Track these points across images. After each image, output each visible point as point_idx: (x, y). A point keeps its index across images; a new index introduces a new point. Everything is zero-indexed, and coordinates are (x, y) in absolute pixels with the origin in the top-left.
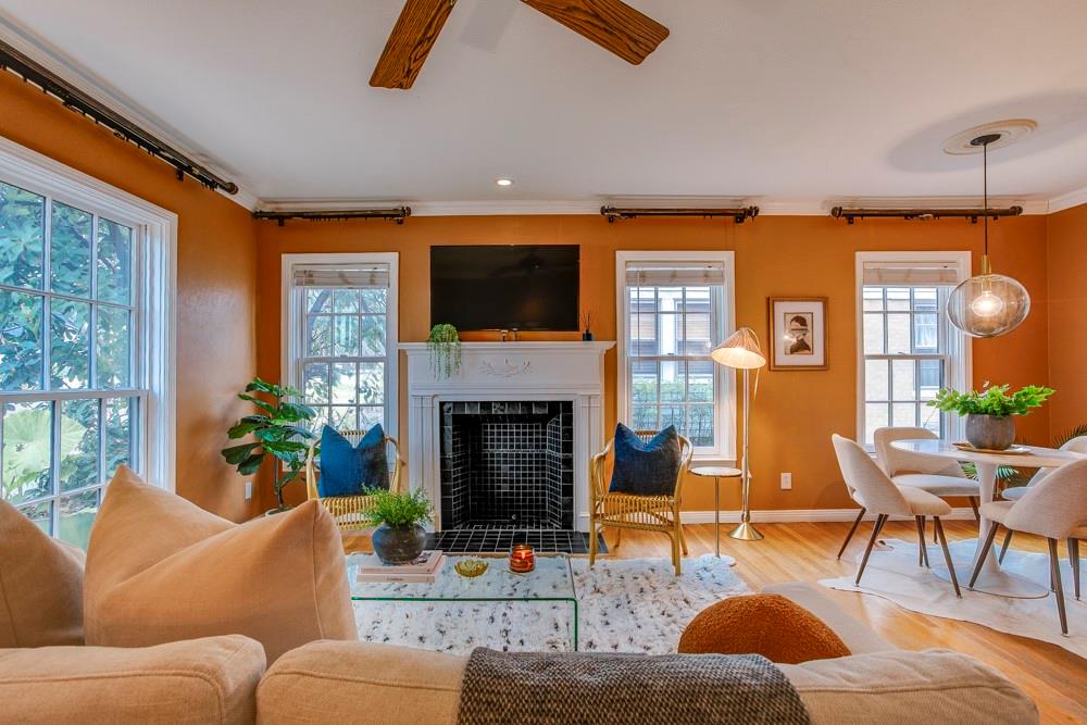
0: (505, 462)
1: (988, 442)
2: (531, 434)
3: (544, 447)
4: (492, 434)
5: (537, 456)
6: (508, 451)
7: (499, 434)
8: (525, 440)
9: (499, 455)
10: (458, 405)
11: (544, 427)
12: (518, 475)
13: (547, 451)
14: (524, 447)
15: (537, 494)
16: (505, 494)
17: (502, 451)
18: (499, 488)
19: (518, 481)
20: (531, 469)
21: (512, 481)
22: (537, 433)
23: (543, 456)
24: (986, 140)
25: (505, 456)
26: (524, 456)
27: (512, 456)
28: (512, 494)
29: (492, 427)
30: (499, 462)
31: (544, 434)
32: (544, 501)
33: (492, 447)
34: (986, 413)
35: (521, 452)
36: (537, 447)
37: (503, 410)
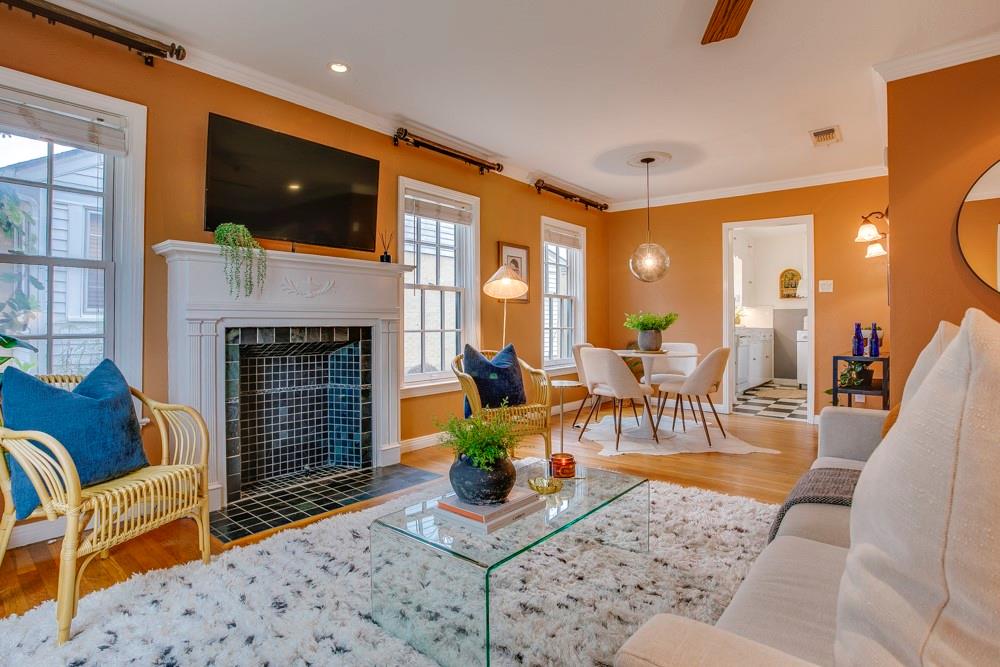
0: (284, 404)
1: (654, 347)
2: (312, 366)
3: (326, 380)
4: (268, 369)
5: (319, 392)
6: (286, 389)
7: (276, 369)
8: (305, 375)
9: (276, 395)
10: (249, 331)
11: (326, 358)
12: (298, 417)
13: (329, 386)
14: (306, 383)
15: (319, 436)
16: (284, 443)
17: (280, 390)
18: (277, 436)
19: (298, 425)
20: (312, 408)
21: (291, 426)
22: (319, 365)
23: (325, 391)
24: (648, 161)
25: (284, 395)
26: (305, 393)
27: (291, 395)
28: (291, 441)
29: (268, 361)
30: (276, 404)
31: (326, 366)
32: (325, 443)
33: (268, 386)
34: (652, 329)
35: (302, 389)
36: (319, 381)
37: (302, 338)
